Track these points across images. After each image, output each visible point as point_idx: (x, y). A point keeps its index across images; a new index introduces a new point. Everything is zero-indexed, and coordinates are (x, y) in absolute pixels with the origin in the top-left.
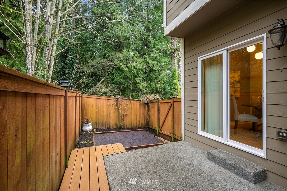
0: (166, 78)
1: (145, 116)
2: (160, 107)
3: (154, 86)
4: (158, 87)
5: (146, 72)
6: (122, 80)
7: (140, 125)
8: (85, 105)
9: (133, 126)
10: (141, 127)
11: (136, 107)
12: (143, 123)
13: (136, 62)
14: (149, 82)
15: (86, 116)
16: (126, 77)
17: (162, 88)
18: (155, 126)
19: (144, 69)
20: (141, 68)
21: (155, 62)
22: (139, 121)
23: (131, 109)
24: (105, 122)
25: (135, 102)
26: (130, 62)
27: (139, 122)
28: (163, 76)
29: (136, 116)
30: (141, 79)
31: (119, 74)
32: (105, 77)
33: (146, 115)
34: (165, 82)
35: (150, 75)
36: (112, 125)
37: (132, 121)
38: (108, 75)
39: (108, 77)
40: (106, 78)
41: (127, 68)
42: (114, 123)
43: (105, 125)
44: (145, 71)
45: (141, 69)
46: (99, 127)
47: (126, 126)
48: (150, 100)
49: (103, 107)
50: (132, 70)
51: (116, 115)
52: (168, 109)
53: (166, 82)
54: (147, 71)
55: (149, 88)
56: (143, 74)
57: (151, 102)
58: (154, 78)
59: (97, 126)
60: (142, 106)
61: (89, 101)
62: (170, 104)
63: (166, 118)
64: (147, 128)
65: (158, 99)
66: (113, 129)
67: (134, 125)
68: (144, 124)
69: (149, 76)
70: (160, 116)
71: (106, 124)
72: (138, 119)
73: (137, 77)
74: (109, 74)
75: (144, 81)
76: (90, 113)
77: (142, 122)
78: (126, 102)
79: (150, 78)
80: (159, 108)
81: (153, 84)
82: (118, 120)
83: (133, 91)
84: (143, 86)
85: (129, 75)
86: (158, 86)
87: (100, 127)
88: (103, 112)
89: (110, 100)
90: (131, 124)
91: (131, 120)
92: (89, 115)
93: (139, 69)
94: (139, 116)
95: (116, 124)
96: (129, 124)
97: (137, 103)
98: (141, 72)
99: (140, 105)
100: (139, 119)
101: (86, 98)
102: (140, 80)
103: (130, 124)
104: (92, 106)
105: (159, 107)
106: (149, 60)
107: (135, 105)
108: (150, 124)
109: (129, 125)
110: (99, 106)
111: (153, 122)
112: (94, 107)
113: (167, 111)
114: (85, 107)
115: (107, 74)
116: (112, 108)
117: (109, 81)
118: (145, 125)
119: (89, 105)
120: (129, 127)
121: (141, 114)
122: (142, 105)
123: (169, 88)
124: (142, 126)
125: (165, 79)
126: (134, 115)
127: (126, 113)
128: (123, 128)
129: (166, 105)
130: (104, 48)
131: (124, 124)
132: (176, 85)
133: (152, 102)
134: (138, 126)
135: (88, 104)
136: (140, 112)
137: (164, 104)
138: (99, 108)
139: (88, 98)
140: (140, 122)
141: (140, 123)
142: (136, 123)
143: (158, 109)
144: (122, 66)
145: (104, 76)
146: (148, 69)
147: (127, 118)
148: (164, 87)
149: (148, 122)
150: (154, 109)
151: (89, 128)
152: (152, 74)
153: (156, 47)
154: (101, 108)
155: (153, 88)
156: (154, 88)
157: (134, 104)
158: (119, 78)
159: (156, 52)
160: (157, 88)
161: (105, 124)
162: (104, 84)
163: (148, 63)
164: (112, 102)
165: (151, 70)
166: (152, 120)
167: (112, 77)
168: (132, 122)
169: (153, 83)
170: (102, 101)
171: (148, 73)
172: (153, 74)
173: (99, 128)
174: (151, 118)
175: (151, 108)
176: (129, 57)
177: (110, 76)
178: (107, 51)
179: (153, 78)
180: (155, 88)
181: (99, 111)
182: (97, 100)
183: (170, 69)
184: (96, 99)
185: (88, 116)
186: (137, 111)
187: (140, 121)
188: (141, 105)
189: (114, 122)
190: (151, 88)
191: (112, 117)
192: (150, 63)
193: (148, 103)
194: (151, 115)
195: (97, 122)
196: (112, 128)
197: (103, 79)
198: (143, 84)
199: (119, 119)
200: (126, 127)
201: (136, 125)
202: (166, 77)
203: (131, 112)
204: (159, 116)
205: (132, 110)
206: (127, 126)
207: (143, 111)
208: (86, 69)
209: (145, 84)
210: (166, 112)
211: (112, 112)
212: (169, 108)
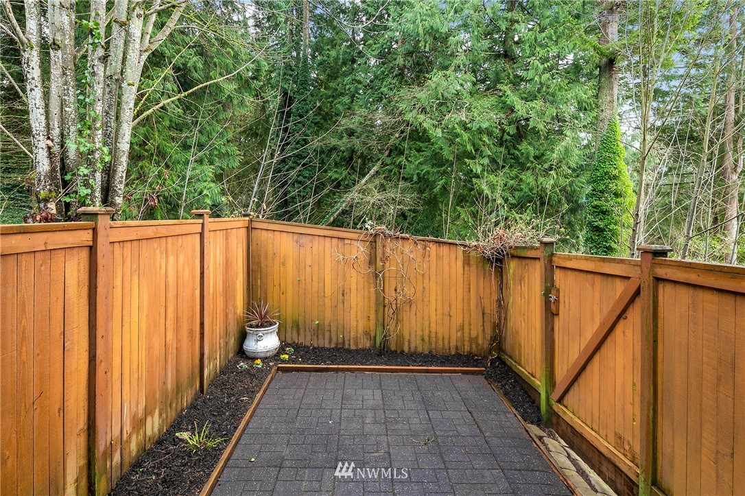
0: (579, 156)
1: (487, 311)
2: (557, 284)
3: (533, 183)
4: (547, 186)
5: (504, 139)
6: (426, 168)
7: (466, 343)
8: (259, 256)
9: (433, 345)
10: (470, 353)
11: (446, 269)
12: (477, 338)
13: (469, 109)
14: (515, 172)
15: (263, 295)
16: (437, 160)
17: (560, 191)
18: (531, 365)
19: (494, 129)
20: (485, 125)
21: (538, 104)
22: (462, 328)
23: (427, 278)
24: (326, 323)
25: (445, 249)
26: (449, 112)
27: (459, 334)
28: (567, 149)
29: (446, 308)
30: (486, 161)
31: (419, 150)
32: (380, 162)
33: (491, 308)
34: (574, 170)
35: (518, 149)
36: (352, 334)
37: (433, 325)
38: (389, 155)
39: (388, 161)
40: (382, 164)
41: (439, 131)
42: (360, 329)
43: (327, 334)
44: (502, 138)
45: (486, 129)
46: (306, 339)
47: (406, 344)
48: (511, 248)
49: (322, 266)
50: (457, 135)
51: (369, 298)
52: (606, 311)
53: (578, 170)
54: (506, 137)
55: (513, 190)
56: (492, 146)
57: (513, 257)
58: (532, 159)
59: (298, 334)
60: (474, 268)
61: (273, 244)
62: (620, 287)
63: (597, 358)
64: (492, 362)
65: (548, 249)
66: (358, 351)
67: (440, 342)
68: (484, 342)
69: (512, 151)
70: (556, 329)
71: (333, 329)
72: (458, 320)
73: (474, 158)
74: (391, 151)
75: (495, 166)
76: (277, 287)
77: (474, 334)
78: (407, 248)
79: (516, 158)
80: (554, 291)
81: (528, 177)
82: (377, 319)
83: (461, 200)
84: (493, 185)
85: (447, 154)
86: (549, 183)
87: (308, 338)
88: (322, 285)
89: (349, 242)
90: (426, 339)
91: (426, 323)
92: (273, 292)
93: (480, 131)
94: (460, 306)
95: (367, 333)
96: (419, 338)
97: (453, 256)
98: (485, 138)
99: (467, 261)
100: (460, 321)
101: (264, 232)
102: (482, 165)
103: (423, 340)
104: (282, 260)
105: (549, 288)
106: (513, 98)
107: (446, 262)
108: (508, 346)
109: (419, 342)
110: (309, 262)
111: (520, 345)
112: (290, 263)
113: (602, 324)
114: (259, 263)
115: (387, 153)
116: (354, 273)
117: (392, 171)
118: (486, 345)
119: (273, 259)
120: (420, 350)
121: (469, 300)
122: (472, 262)
123: (588, 189)
124: (474, 350)
125: (575, 159)
126: (439, 302)
127: (409, 291)
128: (396, 351)
129: (593, 285)
130: (380, 80)
131: (400, 337)
132: (615, 177)
133: (519, 254)
134: (457, 348)
135: (270, 252)
136: (467, 290)
137: (583, 275)
138: (308, 269)
139: (270, 234)
140: (466, 331)
141: (466, 335)
142: (446, 337)
143: (546, 295)
144: (425, 125)
145: (379, 160)
146: (512, 130)
147: (413, 311)
148: (569, 188)
149: (498, 339)
150: (525, 289)
151: (266, 342)
152: (524, 146)
153: (541, 52)
154: (316, 269)
155: (527, 190)
156: (531, 190)
157: (438, 257)
158: (417, 163)
159: (541, 67)
160: (544, 190)
161: (327, 328)
162: (377, 182)
163: (512, 110)
164: (354, 250)
165: (522, 132)
166: (517, 332)
167: (398, 161)
168: (433, 330)
169: (529, 173)
170: (317, 244)
171: (510, 142)
172: (530, 144)
173: (308, 344)
174: (511, 324)
175: (514, 280)
176: (446, 94)
177: (394, 158)
178: (385, 86)
179: (527, 158)
180: (534, 192)
181: (309, 281)
182: (301, 241)
183: (593, 126)
184: (296, 236)
185: (269, 295)
186: (453, 289)
187: (466, 326)
188: (469, 264)
189: (360, 323)
190: (522, 190)
191: (353, 305)
192: (518, 107)
193: (498, 260)
194: (511, 311)
195: (301, 319)
196: (353, 347)
197: (375, 168)
198: (492, 178)
199: (380, 315)
200: (406, 349)
201: (446, 342)
202: (577, 152)
203: (427, 290)
204: (553, 329)
205: (433, 284)
206: (413, 346)
207: (478, 289)
208: (334, 142)
209: (499, 179)
210: (598, 324)
211: (354, 286)
212: (612, 310)
